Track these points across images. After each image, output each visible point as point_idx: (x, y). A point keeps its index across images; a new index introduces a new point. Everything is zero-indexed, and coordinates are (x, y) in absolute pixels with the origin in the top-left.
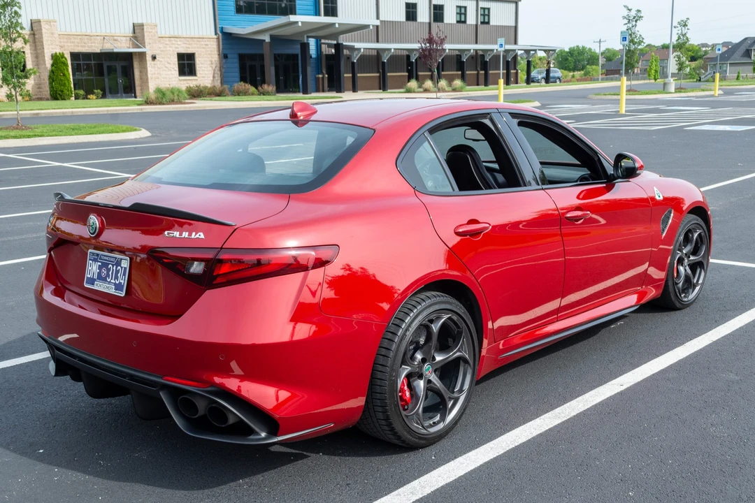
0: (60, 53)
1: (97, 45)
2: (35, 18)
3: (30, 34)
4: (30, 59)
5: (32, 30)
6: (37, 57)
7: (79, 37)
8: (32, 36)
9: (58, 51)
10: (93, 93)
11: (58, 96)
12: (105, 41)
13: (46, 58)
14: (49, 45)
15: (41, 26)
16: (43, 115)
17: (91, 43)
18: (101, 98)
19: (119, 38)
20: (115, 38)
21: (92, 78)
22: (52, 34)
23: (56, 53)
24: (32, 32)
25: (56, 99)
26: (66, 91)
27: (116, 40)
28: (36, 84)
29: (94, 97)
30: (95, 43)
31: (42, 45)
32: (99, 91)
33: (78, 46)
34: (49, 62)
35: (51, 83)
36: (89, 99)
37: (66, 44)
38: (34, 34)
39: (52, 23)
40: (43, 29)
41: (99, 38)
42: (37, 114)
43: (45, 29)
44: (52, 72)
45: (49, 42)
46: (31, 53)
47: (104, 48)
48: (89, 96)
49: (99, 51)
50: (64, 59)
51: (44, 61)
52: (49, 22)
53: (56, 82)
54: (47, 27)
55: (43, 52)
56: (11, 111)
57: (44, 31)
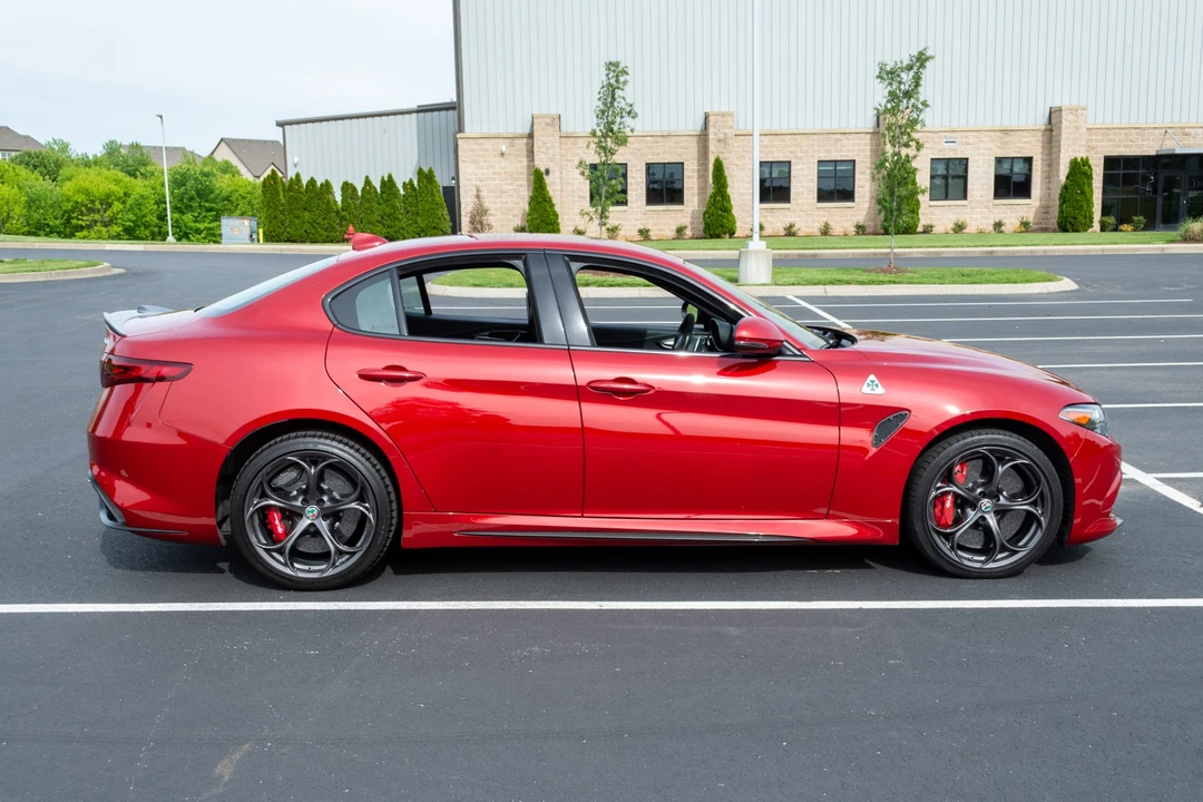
0: (1082, 159)
1: (1152, 143)
2: (1057, 104)
3: (1046, 130)
4: (1039, 169)
5: (1050, 123)
6: (1050, 165)
7: (1124, 131)
8: (1048, 133)
9: (1080, 155)
10: (1129, 221)
11: (1069, 225)
12: (1168, 136)
13: (1062, 167)
14: (1068, 146)
15: (1061, 116)
16: (999, 254)
17: (1143, 140)
18: (1143, 229)
19: (1193, 131)
20: (1187, 130)
21: (1136, 196)
22: (1077, 128)
23: (1076, 159)
24: (1049, 127)
25: (1064, 230)
26: (1081, 219)
27: (1187, 134)
28: (1042, 207)
29: (1130, 228)
30: (1148, 139)
31: (1059, 146)
32: (1141, 218)
33: (1119, 146)
34: (1063, 171)
35: (1061, 205)
36: (1121, 231)
37: (1099, 144)
38: (1051, 130)
39: (1080, 112)
40: (1064, 121)
41: (1157, 131)
42: (992, 252)
43: (1067, 121)
44: (1065, 187)
45: (1070, 142)
46: (1042, 159)
47: (1164, 148)
48: (1122, 227)
49: (1154, 154)
50: (1086, 168)
51: (1058, 170)
52: (1074, 110)
53: (1068, 204)
54: (1071, 117)
55: (1059, 157)
56: (969, 246)
57: (1065, 124)
